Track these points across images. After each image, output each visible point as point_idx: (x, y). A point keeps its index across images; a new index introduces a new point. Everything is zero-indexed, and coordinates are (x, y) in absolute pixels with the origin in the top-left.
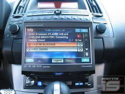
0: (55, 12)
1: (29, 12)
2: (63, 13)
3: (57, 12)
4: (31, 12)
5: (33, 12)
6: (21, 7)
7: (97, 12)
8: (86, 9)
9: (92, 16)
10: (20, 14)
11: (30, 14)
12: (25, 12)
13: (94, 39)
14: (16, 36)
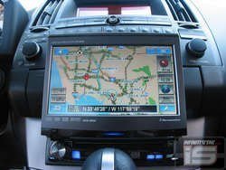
0: (108, 21)
1: (60, 22)
2: (122, 22)
3: (111, 20)
4: (64, 22)
6: (46, 14)
7: (187, 20)
8: (165, 14)
9: (178, 27)
10: (44, 26)
11: (62, 25)
12: (52, 22)
13: (183, 69)
14: (33, 64)
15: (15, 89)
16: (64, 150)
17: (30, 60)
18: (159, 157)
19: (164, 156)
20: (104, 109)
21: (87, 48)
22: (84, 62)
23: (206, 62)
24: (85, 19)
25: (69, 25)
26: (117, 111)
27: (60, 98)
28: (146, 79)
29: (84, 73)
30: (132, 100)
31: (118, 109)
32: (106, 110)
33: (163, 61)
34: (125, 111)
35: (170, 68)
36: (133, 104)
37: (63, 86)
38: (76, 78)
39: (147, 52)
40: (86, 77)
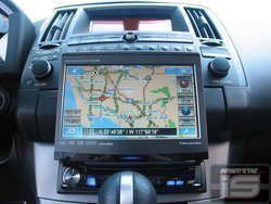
0: (124, 37)
1: (72, 38)
2: (140, 39)
3: (128, 36)
4: (77, 37)
5: (81, 37)
6: (56, 28)
7: (211, 37)
8: (188, 30)
9: (200, 44)
10: (54, 42)
11: (74, 42)
12: (64, 38)
13: (205, 89)
14: (44, 84)
15: (23, 111)
16: (78, 176)
17: (40, 79)
18: (179, 183)
19: (185, 183)
20: (121, 132)
21: (103, 67)
22: (100, 82)
23: (229, 82)
24: (100, 35)
25: (83, 42)
26: (135, 134)
27: (74, 121)
28: (165, 101)
29: (100, 94)
30: (151, 122)
31: (136, 131)
32: (124, 134)
33: (183, 81)
34: (144, 134)
35: (191, 88)
36: (152, 126)
37: (78, 108)
38: (91, 99)
39: (167, 72)
40: (103, 98)
